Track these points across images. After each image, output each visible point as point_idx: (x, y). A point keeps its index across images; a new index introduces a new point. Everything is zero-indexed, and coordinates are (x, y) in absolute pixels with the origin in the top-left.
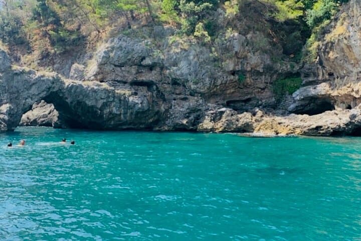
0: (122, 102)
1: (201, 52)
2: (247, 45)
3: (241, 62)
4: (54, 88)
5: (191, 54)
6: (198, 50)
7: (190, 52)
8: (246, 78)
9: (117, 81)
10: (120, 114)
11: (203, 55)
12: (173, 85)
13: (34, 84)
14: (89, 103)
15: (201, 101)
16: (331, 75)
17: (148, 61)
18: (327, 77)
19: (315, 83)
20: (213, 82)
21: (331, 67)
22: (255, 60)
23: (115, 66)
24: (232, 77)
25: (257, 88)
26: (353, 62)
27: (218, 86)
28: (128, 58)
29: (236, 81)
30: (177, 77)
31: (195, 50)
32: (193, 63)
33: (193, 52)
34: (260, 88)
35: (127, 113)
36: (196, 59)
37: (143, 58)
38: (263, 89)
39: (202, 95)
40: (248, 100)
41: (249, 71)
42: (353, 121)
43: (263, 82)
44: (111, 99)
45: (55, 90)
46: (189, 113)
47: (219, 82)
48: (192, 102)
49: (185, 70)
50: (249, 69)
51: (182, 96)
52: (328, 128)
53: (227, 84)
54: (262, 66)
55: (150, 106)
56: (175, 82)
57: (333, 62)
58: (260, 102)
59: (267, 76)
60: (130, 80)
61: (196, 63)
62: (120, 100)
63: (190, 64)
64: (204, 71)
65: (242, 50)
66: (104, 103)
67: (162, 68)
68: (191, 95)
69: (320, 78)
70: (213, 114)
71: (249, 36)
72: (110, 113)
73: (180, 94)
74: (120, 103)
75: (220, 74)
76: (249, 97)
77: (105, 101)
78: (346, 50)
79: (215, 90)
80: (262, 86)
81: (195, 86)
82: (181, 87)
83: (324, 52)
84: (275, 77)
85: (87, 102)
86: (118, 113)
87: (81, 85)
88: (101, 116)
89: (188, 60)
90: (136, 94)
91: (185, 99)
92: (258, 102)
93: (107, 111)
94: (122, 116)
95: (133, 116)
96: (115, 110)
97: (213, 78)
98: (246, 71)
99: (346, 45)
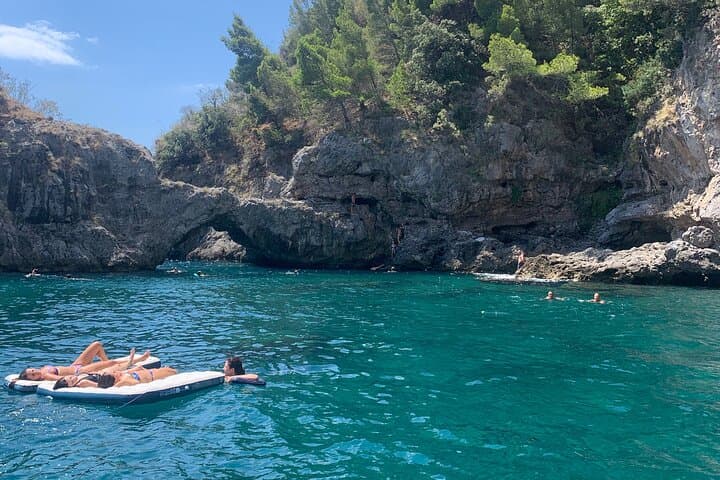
0: (324, 228)
1: (447, 153)
2: (525, 141)
3: (517, 167)
4: (220, 209)
5: (430, 156)
6: (442, 149)
7: (429, 153)
8: (525, 191)
9: (322, 198)
10: (322, 246)
11: (451, 157)
12: (404, 202)
13: (189, 204)
14: (276, 230)
15: (446, 227)
16: (664, 184)
17: (366, 168)
18: (658, 187)
19: (640, 197)
20: (465, 198)
21: (661, 172)
22: (538, 162)
23: (320, 176)
24: (500, 189)
25: (547, 205)
26: (689, 163)
27: (475, 203)
28: (338, 164)
29: (507, 196)
30: (409, 190)
31: (437, 150)
32: (433, 169)
33: (434, 154)
34: (551, 206)
35: (332, 245)
36: (438, 164)
37: (359, 164)
38: (557, 208)
39: (449, 218)
40: (532, 225)
41: (531, 180)
42: (672, 261)
43: (557, 196)
44: (308, 224)
45: (221, 213)
46: (428, 245)
47: (476, 197)
48: (433, 229)
49: (421, 180)
50: (530, 176)
51: (419, 219)
52: (627, 272)
53: (491, 200)
54: (552, 171)
55: (369, 233)
56: (407, 198)
57: (662, 163)
58: (552, 229)
59: (563, 188)
60: (339, 197)
61: (438, 169)
62: (321, 226)
63: (428, 171)
64: (450, 181)
65: (516, 148)
66: (297, 230)
67: (388, 179)
68: (432, 217)
69: (648, 189)
70: (463, 246)
71: (529, 126)
72: (308, 244)
73: (416, 215)
74: (321, 229)
75: (476, 184)
76: (532, 219)
77: (298, 226)
78: (677, 144)
79: (471, 209)
80: (555, 203)
81: (437, 204)
82: (417, 206)
83: (648, 148)
84: (577, 188)
85: (272, 229)
86: (319, 244)
87: (262, 205)
88: (294, 249)
89: (426, 165)
90: (348, 216)
91: (423, 223)
92: (548, 229)
93: (301, 242)
94: (325, 249)
95: (343, 250)
96: (314, 241)
97: (465, 191)
98: (526, 180)
99: (675, 135)
